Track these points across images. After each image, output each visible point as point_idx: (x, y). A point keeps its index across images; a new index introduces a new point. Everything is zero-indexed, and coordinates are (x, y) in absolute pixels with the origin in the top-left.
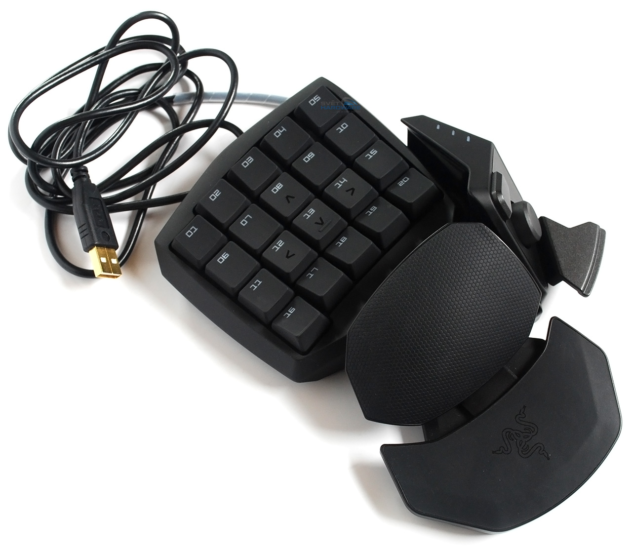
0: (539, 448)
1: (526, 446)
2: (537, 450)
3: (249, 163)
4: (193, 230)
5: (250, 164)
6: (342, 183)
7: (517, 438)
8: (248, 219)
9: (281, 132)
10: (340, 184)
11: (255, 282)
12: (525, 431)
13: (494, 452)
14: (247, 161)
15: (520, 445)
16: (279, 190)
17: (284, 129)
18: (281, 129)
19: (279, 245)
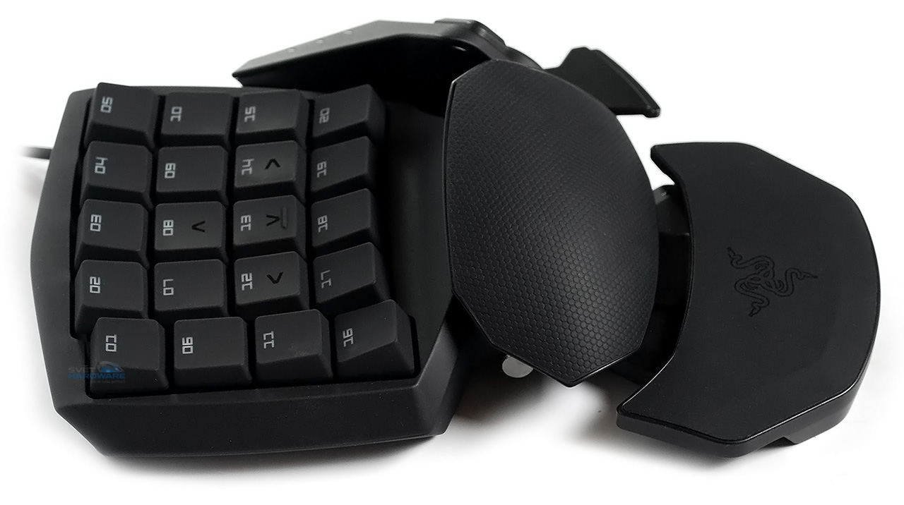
0: (794, 275)
1: (777, 283)
2: (794, 278)
3: (98, 222)
4: (111, 341)
5: (101, 224)
6: (249, 165)
7: (758, 282)
8: (168, 285)
9: (102, 164)
10: (248, 168)
11: (265, 339)
12: (758, 270)
13: (751, 315)
14: (94, 222)
15: (771, 287)
16: (173, 228)
17: (103, 160)
18: (100, 161)
19: (247, 280)
